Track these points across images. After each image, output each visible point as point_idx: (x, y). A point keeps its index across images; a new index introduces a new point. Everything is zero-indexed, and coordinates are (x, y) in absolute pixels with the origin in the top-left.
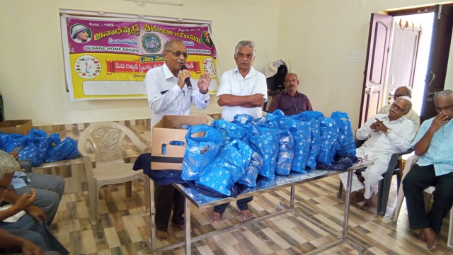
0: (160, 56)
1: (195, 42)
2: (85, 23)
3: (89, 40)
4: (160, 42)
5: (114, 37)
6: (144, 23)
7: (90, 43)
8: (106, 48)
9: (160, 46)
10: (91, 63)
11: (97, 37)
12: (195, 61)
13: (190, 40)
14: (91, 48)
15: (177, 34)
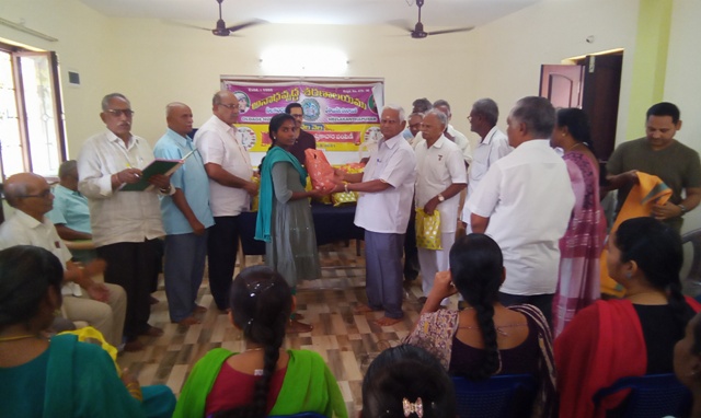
0: (318, 125)
1: (361, 110)
2: (243, 89)
3: (247, 109)
4: (319, 110)
5: (273, 105)
6: (304, 87)
7: (247, 114)
9: (318, 114)
10: (247, 134)
11: (255, 106)
12: (355, 130)
13: (353, 106)
14: (247, 119)
15: (340, 97)
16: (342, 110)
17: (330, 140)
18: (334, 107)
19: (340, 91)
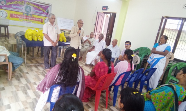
0: (30, 14)
1: (44, 12)
3: (5, 4)
4: (31, 10)
5: (14, 5)
6: (26, 1)
8: (10, 9)
9: (30, 11)
10: (4, 13)
14: (5, 8)
15: (38, 7)
16: (38, 11)
17: (34, 20)
18: (36, 10)
19: (38, 5)
